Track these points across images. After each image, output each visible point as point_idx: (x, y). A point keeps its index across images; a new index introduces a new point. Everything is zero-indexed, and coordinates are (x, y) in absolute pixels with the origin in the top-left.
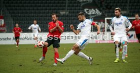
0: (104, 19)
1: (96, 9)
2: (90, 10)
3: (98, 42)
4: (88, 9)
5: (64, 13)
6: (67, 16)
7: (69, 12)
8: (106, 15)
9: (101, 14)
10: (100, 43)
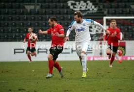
0: (102, 19)
1: (88, 2)
2: (77, 3)
3: (92, 59)
4: (73, 2)
5: (32, 7)
6: (38, 13)
7: (42, 7)
8: (106, 12)
9: (96, 9)
10: (94, 61)
